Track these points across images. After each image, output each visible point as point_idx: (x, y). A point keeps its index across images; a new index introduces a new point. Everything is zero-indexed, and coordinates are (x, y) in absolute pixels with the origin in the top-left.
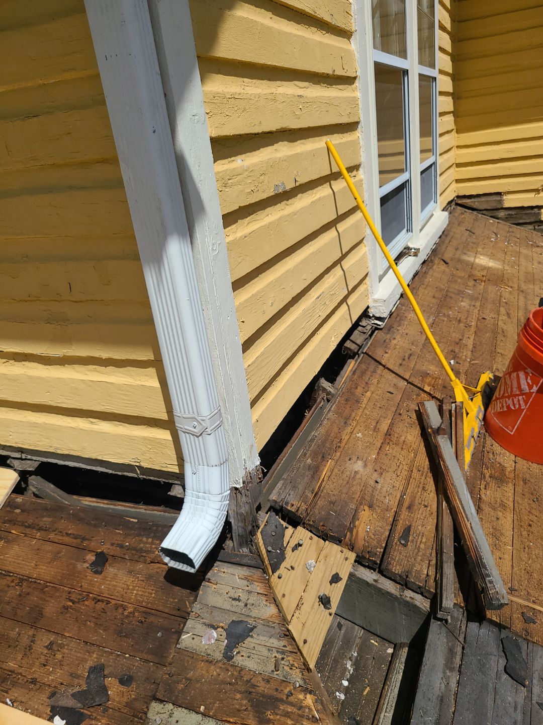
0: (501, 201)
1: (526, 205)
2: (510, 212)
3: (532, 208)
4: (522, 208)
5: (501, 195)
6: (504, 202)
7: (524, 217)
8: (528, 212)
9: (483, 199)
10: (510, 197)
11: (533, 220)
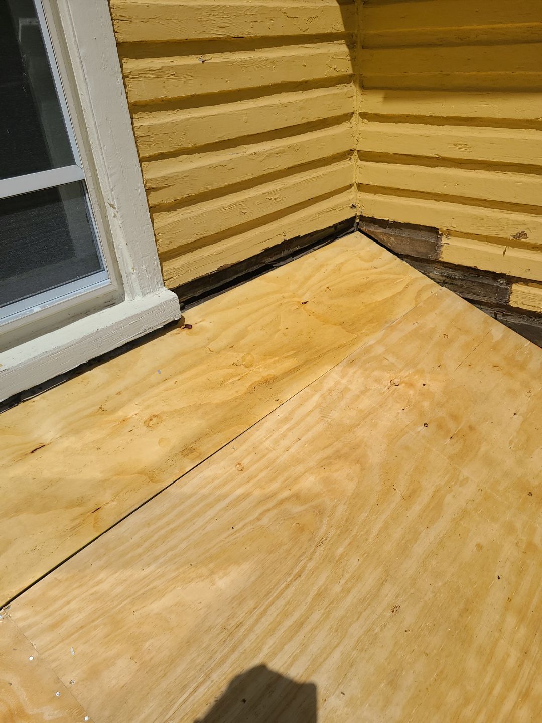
0: (436, 247)
1: (482, 267)
2: (453, 273)
3: (495, 276)
4: (474, 270)
5: (437, 233)
6: (442, 249)
7: (477, 289)
8: (486, 281)
9: (405, 234)
10: (454, 242)
11: (493, 301)
